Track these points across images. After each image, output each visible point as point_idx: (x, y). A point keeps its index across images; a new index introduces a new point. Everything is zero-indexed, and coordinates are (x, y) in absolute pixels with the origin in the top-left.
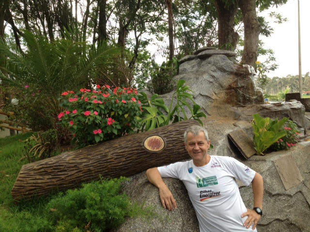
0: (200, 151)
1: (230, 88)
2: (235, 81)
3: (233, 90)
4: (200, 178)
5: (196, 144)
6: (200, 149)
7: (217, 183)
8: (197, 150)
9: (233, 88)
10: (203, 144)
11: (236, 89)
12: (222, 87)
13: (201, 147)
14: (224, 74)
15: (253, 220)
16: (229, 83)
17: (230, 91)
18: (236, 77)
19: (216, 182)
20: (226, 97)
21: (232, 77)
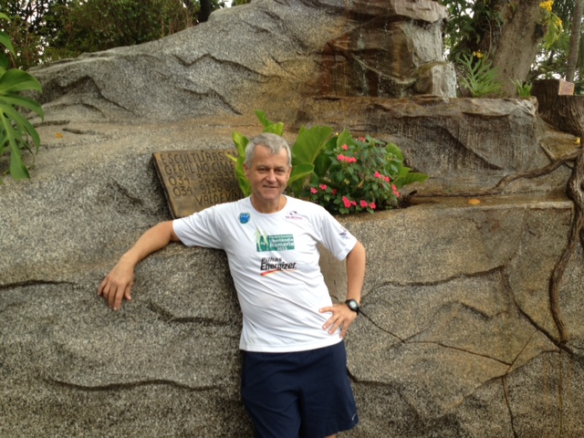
0: (276, 185)
1: (330, 50)
2: (347, 35)
3: (339, 58)
4: (263, 234)
5: (272, 171)
6: (278, 180)
7: (292, 248)
8: (270, 183)
9: (341, 53)
10: (283, 171)
11: (349, 56)
12: (302, 45)
13: (279, 177)
14: (316, 12)
15: (340, 320)
16: (330, 37)
17: (331, 59)
18: (355, 23)
19: (292, 244)
20: (317, 74)
21: (340, 21)
